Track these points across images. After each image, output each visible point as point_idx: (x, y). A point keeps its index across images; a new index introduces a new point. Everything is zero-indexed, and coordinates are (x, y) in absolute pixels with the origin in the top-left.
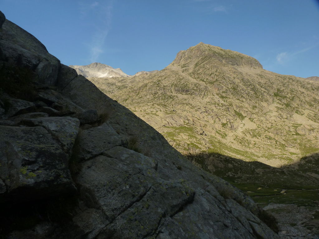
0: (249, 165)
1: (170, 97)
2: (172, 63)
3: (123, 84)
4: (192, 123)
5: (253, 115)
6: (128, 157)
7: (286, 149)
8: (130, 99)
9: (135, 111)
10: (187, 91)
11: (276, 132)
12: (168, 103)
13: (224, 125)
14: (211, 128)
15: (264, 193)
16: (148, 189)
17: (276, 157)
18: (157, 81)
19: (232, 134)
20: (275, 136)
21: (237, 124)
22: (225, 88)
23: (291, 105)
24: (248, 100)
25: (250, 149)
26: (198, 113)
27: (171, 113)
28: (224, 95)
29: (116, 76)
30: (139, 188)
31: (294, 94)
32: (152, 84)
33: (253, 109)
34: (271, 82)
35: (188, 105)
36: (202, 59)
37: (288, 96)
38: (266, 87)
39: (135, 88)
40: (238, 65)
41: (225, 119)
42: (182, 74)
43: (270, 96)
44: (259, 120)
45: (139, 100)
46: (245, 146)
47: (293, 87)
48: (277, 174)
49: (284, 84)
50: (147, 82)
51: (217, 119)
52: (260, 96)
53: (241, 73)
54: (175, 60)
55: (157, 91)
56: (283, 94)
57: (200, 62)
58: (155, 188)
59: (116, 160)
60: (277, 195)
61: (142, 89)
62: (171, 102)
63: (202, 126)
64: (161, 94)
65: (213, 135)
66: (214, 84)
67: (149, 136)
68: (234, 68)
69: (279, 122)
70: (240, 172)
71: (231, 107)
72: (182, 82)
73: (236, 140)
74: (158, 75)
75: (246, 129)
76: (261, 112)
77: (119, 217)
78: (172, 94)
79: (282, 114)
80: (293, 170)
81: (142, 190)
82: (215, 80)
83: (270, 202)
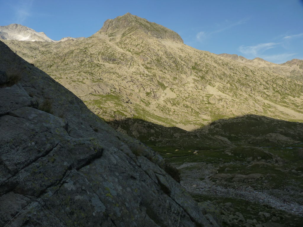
0: (169, 130)
1: (97, 65)
2: (100, 31)
3: (47, 49)
4: (118, 91)
5: (173, 85)
6: (37, 117)
7: (199, 116)
8: (55, 65)
9: (61, 78)
10: (114, 60)
11: (192, 101)
12: (94, 72)
13: (148, 94)
14: (136, 97)
15: (180, 154)
16: (55, 145)
17: (191, 123)
18: (83, 48)
19: (155, 102)
20: (191, 104)
21: (159, 94)
22: (150, 59)
23: (205, 78)
24: (170, 72)
25: (170, 116)
26: (125, 82)
27: (97, 82)
28: (149, 66)
29: (39, 40)
30: (45, 144)
31: (208, 68)
32: (78, 51)
33: (174, 80)
34: (190, 56)
35: (115, 74)
36: (129, 29)
37: (203, 70)
38: (186, 61)
39: (61, 55)
40: (162, 38)
41: (149, 88)
42: (109, 43)
43: (189, 68)
44: (179, 91)
45: (65, 67)
46: (166, 113)
47: (208, 62)
48: (192, 137)
49: (201, 59)
50: (73, 48)
51: (142, 89)
52: (180, 69)
53: (164, 46)
54: (102, 28)
55: (84, 59)
56: (200, 67)
57: (127, 32)
58: (62, 144)
59: (23, 119)
60: (190, 155)
61: (68, 56)
62: (98, 70)
63: (128, 94)
64: (87, 61)
65: (138, 103)
66: (139, 55)
67: (66, 100)
68: (159, 41)
69: (195, 92)
70: (161, 137)
71: (154, 77)
72: (110, 50)
73: (159, 108)
74: (84, 42)
75: (167, 98)
76: (181, 83)
77: (23, 170)
78: (99, 62)
79: (198, 85)
80: (204, 133)
81: (48, 146)
82: (141, 51)
83: (185, 162)
